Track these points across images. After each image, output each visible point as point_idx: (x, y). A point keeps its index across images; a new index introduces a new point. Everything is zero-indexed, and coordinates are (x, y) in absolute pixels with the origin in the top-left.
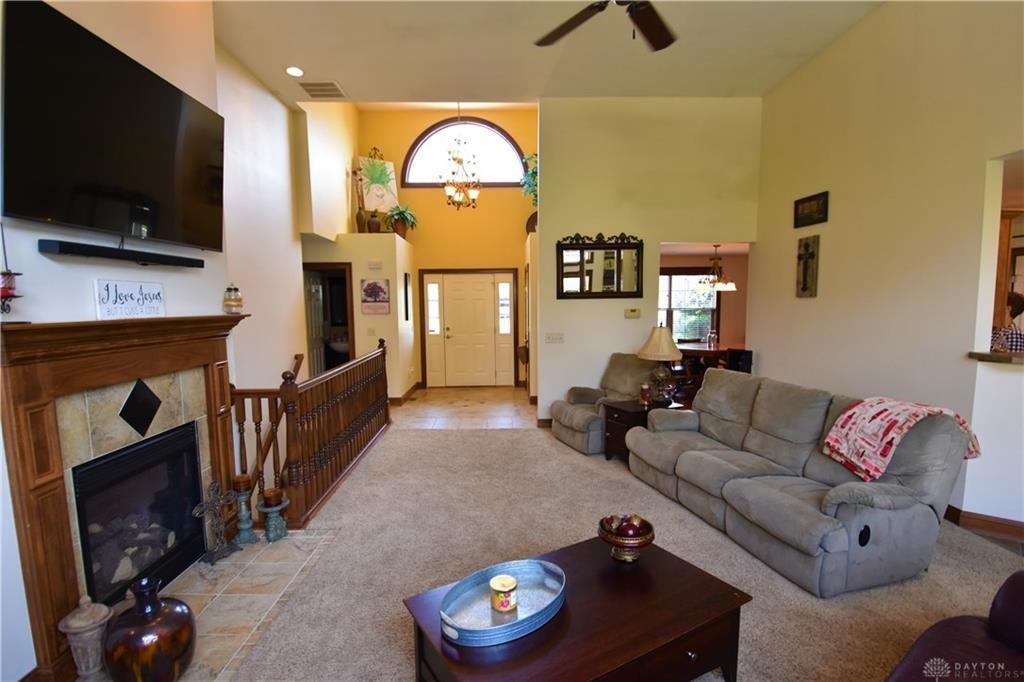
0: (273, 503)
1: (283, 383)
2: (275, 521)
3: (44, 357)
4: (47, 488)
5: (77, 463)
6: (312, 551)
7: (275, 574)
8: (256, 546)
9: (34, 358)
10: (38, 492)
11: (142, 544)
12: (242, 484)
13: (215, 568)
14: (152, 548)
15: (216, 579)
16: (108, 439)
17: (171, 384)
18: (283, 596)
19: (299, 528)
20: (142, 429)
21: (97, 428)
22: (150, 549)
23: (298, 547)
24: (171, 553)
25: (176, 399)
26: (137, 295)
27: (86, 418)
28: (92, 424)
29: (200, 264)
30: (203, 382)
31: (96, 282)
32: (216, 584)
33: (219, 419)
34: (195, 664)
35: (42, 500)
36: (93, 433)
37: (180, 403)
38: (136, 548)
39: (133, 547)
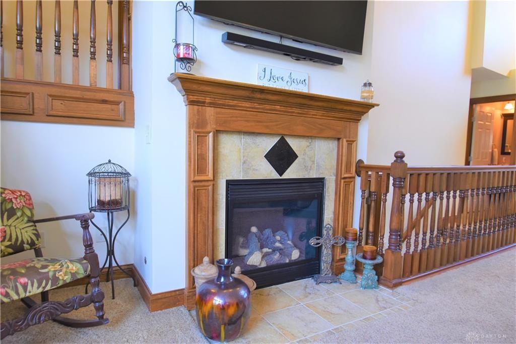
0: (368, 257)
1: (395, 161)
2: (369, 271)
3: (210, 103)
4: (203, 184)
5: (230, 178)
6: (385, 308)
7: (345, 311)
8: (352, 286)
9: (204, 103)
10: (197, 184)
11: (275, 250)
12: (350, 235)
13: (317, 287)
14: (280, 254)
15: (310, 294)
16: (254, 170)
17: (308, 146)
18: (335, 329)
19: (388, 287)
20: (281, 171)
21: (247, 160)
22: (278, 254)
23: (377, 301)
24: (293, 263)
25: (310, 158)
26: (286, 78)
27: (240, 153)
28: (244, 157)
29: (339, 61)
30: (335, 152)
31: (257, 65)
32: (307, 297)
33: (342, 181)
34: (247, 338)
35: (197, 190)
36: (244, 162)
37: (313, 162)
38: (270, 250)
39: (269, 249)
